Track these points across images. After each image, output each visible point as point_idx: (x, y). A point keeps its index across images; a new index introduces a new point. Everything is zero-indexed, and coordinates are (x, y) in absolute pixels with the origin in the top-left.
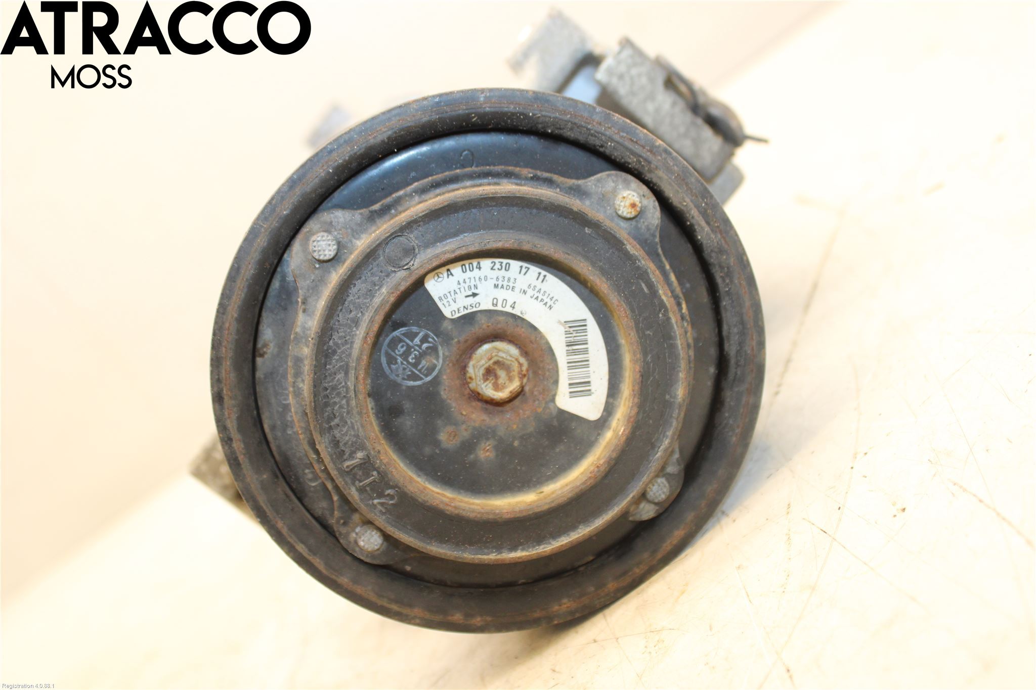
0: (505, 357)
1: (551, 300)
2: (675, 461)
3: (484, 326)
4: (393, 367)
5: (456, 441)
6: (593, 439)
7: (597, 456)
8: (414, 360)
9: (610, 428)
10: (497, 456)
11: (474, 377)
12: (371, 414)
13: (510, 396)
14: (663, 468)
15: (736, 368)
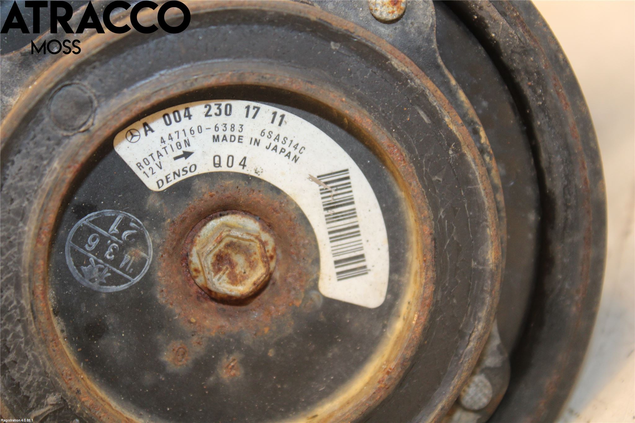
0: (240, 236)
1: (296, 148)
2: (495, 349)
3: (207, 196)
4: (84, 268)
5: (187, 360)
6: (377, 333)
7: (386, 357)
8: (113, 256)
9: (399, 316)
10: (246, 374)
11: (200, 269)
12: (61, 340)
13: (253, 289)
14: (480, 361)
15: (566, 211)
